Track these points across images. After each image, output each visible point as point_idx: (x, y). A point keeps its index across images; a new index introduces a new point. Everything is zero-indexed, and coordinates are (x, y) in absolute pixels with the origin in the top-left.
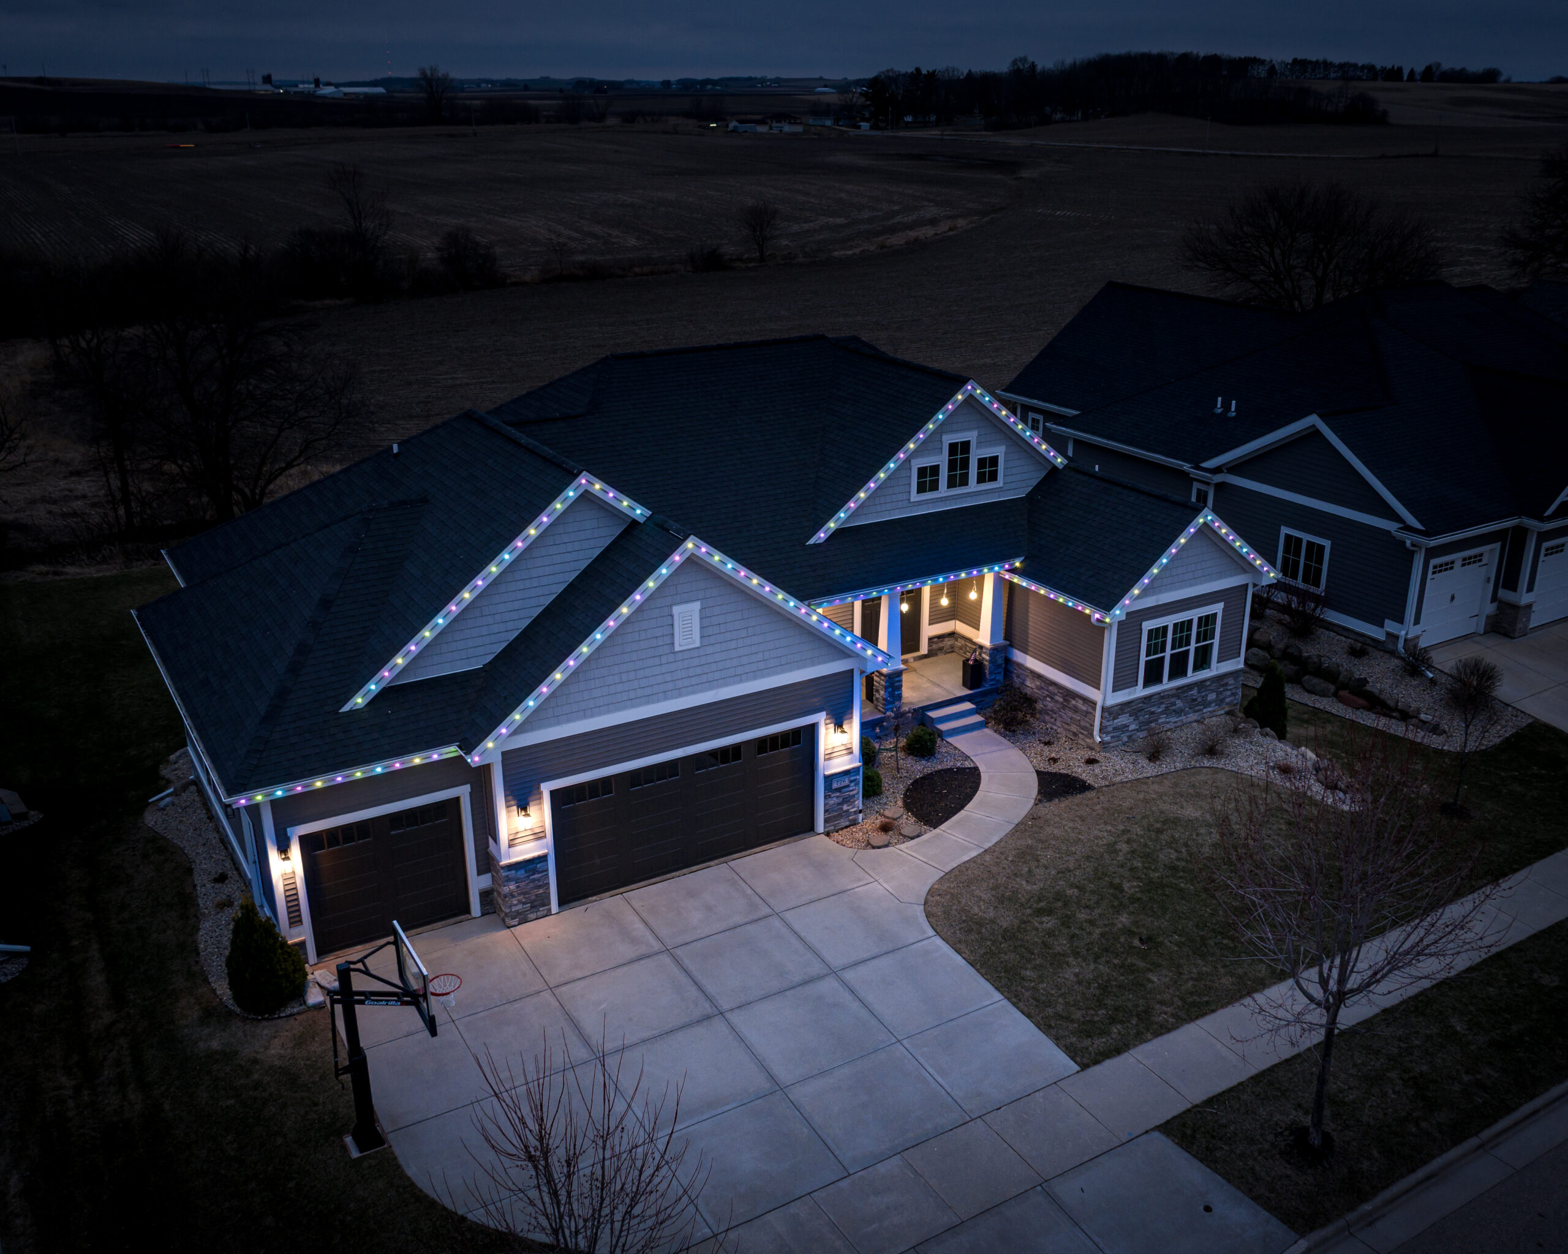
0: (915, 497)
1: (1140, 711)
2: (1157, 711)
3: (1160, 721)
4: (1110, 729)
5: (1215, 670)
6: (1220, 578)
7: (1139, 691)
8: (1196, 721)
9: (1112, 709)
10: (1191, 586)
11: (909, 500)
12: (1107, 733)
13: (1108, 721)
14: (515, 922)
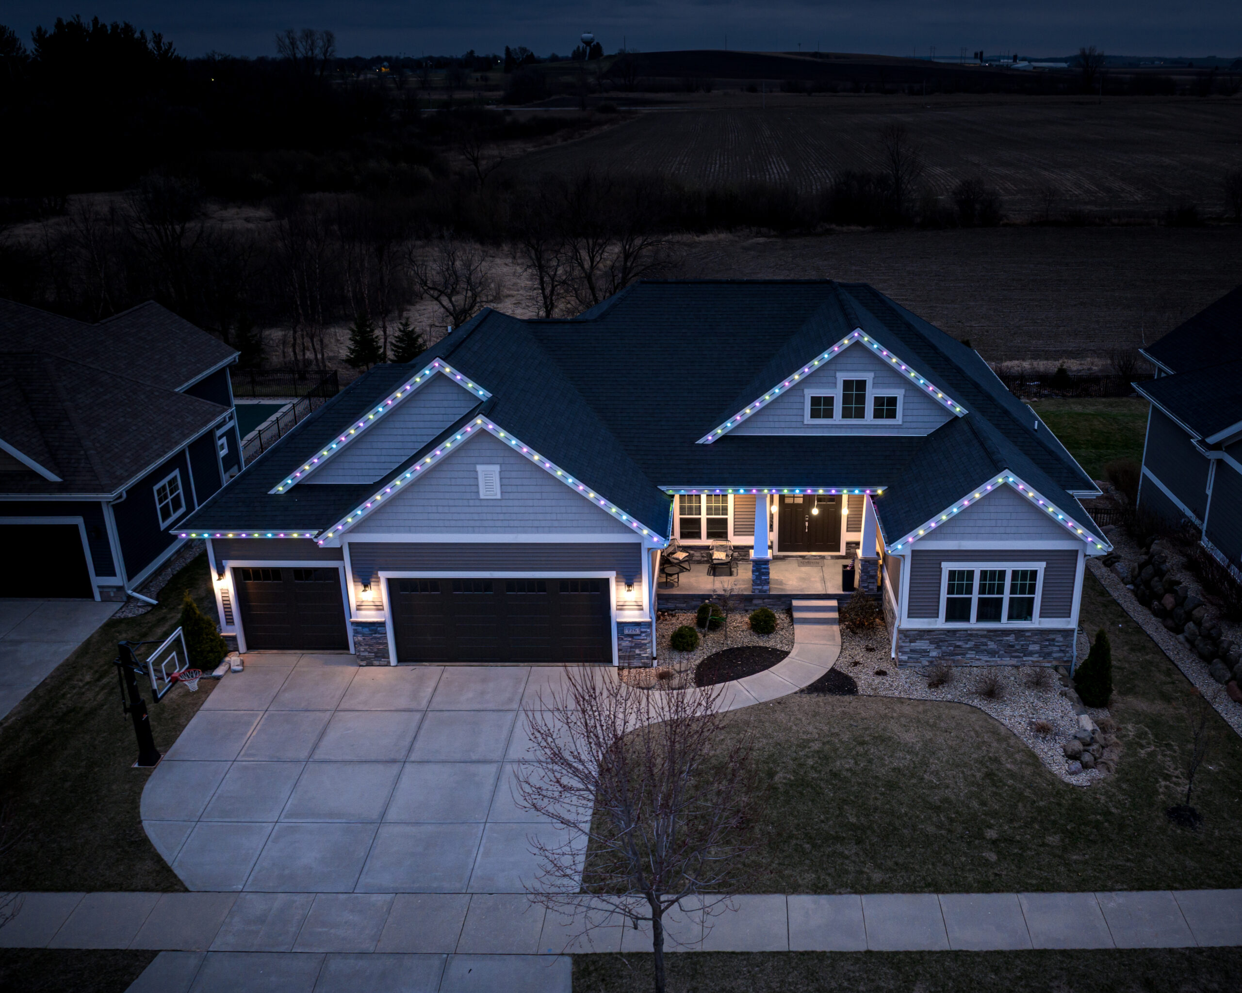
0: (808, 420)
1: (942, 641)
2: (964, 646)
3: (968, 656)
4: (907, 650)
5: (1037, 622)
6: (1041, 539)
7: (940, 623)
8: (1012, 666)
9: (909, 633)
10: (1001, 539)
11: (803, 422)
12: (904, 653)
13: (903, 642)
14: (364, 663)
